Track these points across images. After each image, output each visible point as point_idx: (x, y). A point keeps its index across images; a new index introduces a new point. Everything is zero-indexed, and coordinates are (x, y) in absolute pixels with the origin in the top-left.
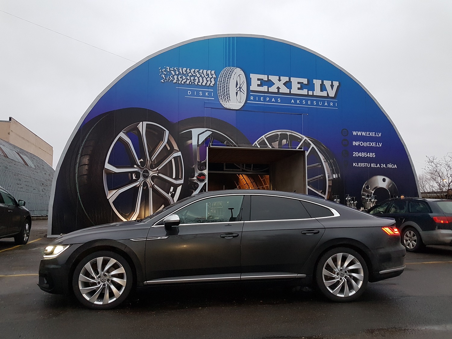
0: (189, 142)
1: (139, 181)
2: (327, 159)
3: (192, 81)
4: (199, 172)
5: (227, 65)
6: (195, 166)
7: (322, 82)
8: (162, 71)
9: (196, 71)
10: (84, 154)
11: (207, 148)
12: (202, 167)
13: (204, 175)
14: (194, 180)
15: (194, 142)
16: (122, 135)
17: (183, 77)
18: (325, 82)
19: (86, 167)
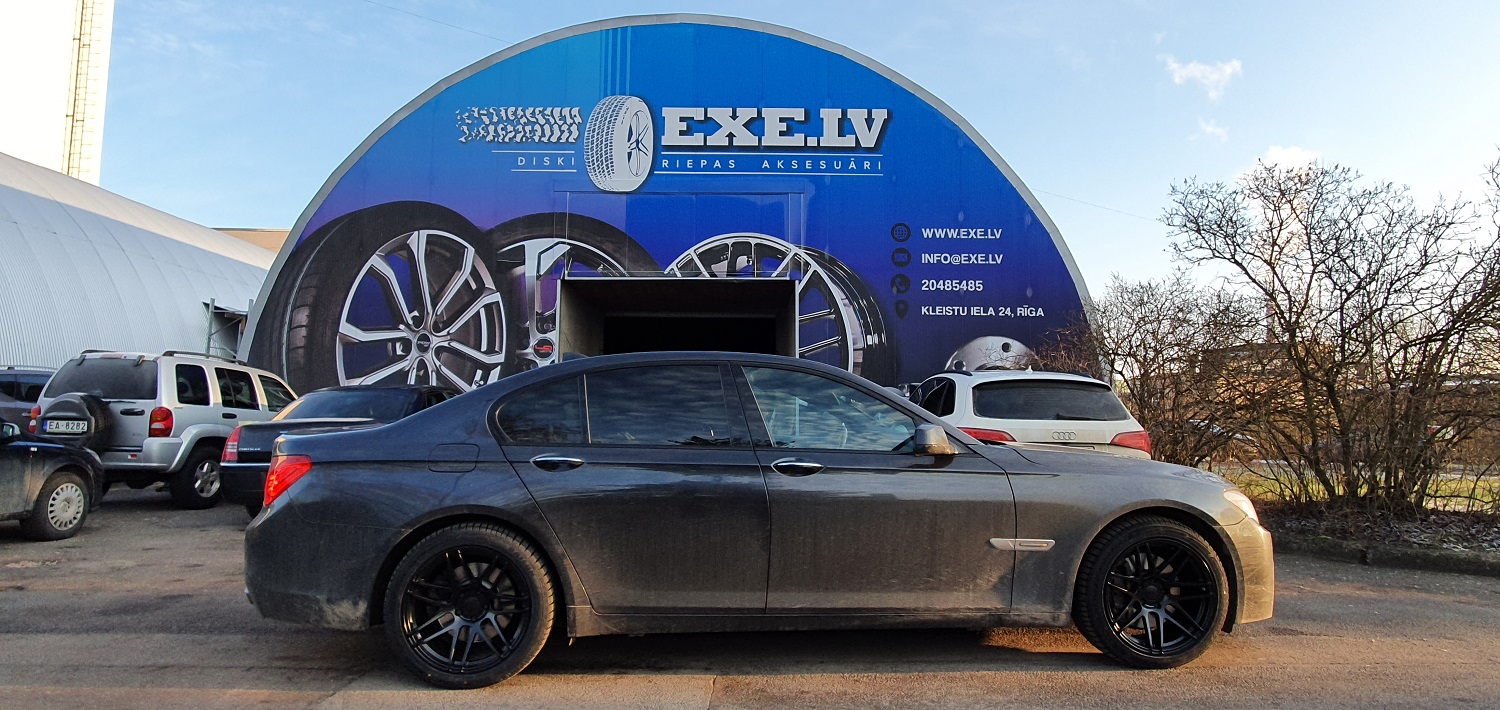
0: (518, 270)
1: (408, 358)
2: (851, 297)
3: (528, 135)
4: (540, 336)
5: (609, 92)
6: (531, 324)
7: (844, 114)
8: (461, 118)
9: (537, 112)
10: (298, 304)
11: (559, 282)
12: (545, 323)
13: (548, 343)
14: (527, 354)
15: (529, 270)
16: (376, 261)
17: (509, 126)
18: (851, 113)
19: (303, 332)
